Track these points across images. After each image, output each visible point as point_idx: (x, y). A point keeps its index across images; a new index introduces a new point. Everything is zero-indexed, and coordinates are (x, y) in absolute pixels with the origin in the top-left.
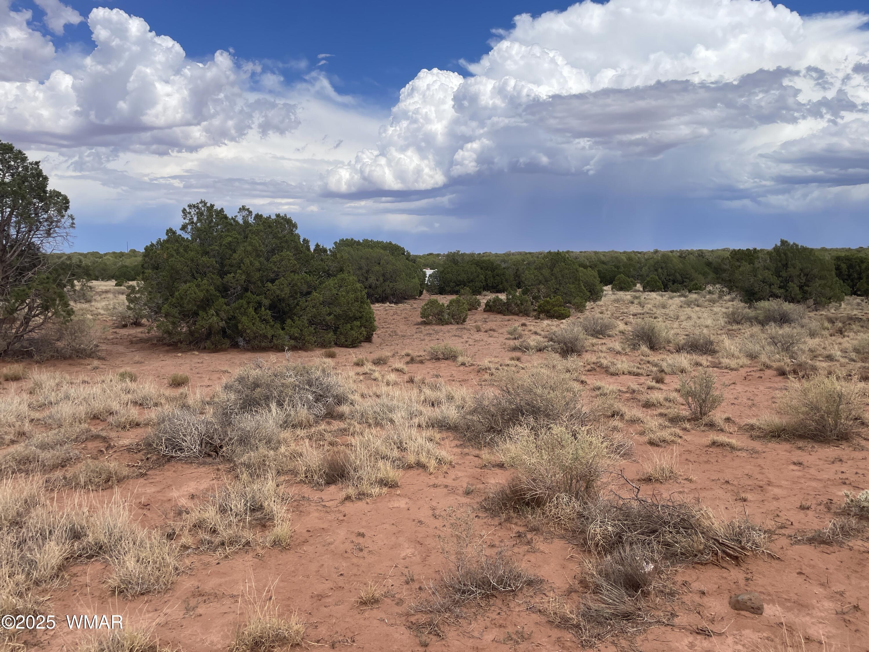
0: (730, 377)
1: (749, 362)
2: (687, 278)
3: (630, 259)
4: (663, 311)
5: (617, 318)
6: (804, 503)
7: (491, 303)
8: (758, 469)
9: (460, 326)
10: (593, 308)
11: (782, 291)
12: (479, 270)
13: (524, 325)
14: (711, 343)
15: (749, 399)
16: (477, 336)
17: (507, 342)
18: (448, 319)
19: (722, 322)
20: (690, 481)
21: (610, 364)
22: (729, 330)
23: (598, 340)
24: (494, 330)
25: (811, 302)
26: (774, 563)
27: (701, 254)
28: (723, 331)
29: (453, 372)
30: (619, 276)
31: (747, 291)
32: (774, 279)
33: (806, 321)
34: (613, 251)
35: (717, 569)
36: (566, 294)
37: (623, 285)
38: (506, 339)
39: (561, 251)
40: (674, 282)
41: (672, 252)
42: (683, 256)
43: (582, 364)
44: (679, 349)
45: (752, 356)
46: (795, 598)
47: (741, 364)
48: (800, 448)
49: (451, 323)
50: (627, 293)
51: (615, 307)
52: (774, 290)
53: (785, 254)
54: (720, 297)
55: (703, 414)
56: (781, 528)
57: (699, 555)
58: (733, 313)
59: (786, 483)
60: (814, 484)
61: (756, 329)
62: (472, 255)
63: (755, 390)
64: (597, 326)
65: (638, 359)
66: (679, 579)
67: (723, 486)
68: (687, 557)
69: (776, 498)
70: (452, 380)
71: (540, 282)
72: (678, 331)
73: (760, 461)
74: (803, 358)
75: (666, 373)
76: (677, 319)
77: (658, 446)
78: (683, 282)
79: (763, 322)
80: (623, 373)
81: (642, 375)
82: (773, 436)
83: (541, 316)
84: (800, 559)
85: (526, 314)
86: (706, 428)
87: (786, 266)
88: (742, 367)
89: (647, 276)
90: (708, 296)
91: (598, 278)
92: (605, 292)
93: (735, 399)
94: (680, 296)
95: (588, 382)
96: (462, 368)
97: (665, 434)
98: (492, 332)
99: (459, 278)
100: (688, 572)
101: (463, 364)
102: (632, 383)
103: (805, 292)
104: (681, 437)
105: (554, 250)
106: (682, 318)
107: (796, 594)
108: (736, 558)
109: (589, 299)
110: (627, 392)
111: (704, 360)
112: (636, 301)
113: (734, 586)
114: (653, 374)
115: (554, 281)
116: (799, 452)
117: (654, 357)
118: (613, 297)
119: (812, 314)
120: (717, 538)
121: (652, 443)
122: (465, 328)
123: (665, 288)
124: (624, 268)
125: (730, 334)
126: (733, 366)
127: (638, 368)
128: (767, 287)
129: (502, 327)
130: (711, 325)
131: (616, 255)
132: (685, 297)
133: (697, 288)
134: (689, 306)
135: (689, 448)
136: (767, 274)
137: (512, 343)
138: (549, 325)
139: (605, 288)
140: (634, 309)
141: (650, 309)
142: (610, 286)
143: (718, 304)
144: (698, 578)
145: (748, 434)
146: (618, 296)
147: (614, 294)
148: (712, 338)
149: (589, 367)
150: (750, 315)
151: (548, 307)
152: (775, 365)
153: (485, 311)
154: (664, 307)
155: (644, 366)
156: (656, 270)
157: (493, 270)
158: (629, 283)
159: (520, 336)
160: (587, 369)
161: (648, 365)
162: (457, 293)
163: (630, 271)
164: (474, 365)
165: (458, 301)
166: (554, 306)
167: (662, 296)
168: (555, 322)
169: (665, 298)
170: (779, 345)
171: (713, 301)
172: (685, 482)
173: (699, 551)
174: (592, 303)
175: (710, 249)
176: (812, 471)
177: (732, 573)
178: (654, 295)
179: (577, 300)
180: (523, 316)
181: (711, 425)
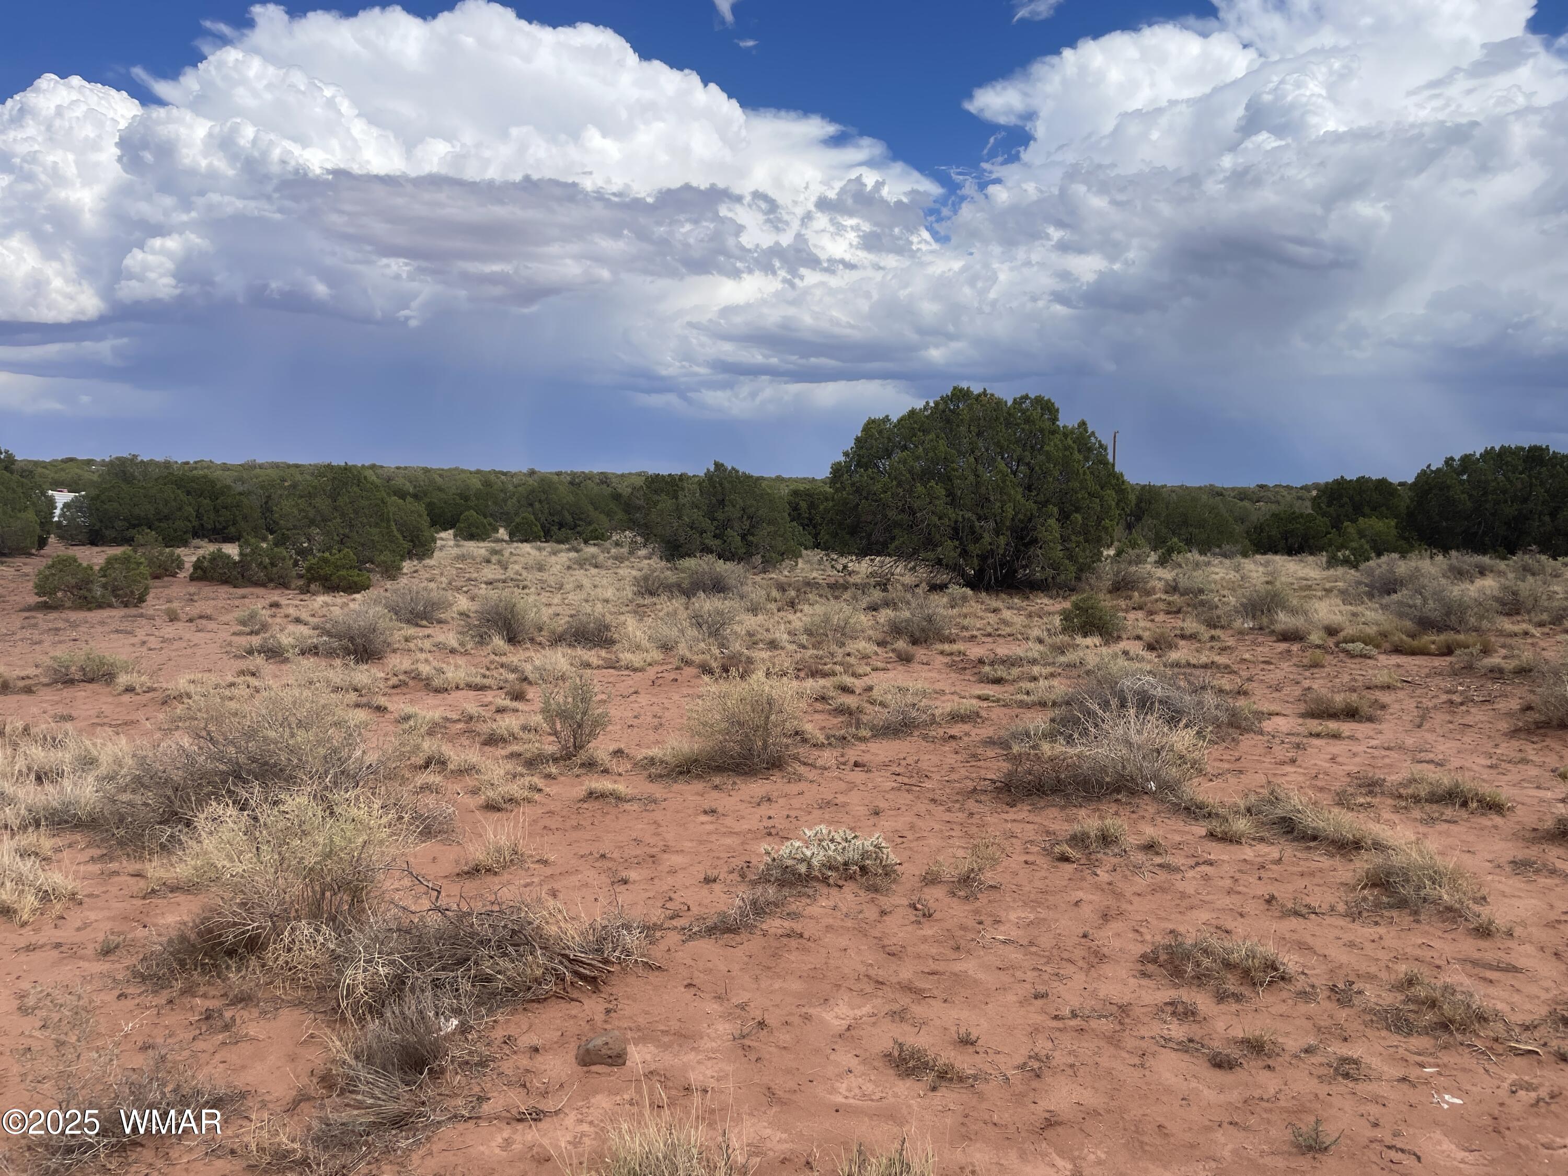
0: (631, 682)
1: (662, 656)
2: (581, 519)
3: (487, 484)
4: (539, 575)
5: (458, 589)
6: (709, 873)
7: (206, 564)
8: (654, 826)
9: (133, 611)
10: (416, 571)
11: (718, 542)
12: (183, 496)
13: (275, 605)
14: (607, 628)
15: (655, 716)
16: (169, 629)
17: (236, 639)
18: (103, 596)
19: (629, 592)
20: (545, 862)
21: (434, 672)
22: (639, 606)
23: (419, 629)
24: (209, 618)
25: (757, 559)
26: (654, 977)
27: (604, 479)
28: (629, 608)
29: (104, 707)
30: (467, 513)
31: (669, 542)
32: (707, 523)
33: (747, 589)
34: (456, 469)
35: (563, 1005)
36: (363, 545)
37: (474, 530)
38: (234, 634)
39: (350, 463)
40: (561, 526)
41: (559, 474)
42: (577, 481)
43: (382, 675)
44: (557, 640)
45: (666, 647)
46: (675, 1025)
47: (649, 660)
48: (716, 787)
49: (110, 606)
50: (482, 544)
51: (457, 568)
52: (707, 541)
53: (721, 484)
54: (631, 553)
55: (578, 747)
56: (672, 918)
57: (535, 986)
58: (646, 578)
59: (690, 844)
60: (728, 841)
61: (678, 603)
62: (167, 465)
63: (665, 701)
64: (417, 605)
65: (486, 661)
66: (499, 1034)
67: (596, 864)
68: (516, 995)
69: (673, 872)
70: (99, 722)
71: (312, 522)
72: (559, 610)
73: (658, 815)
74: (737, 646)
75: (530, 683)
76: (560, 589)
77: (499, 810)
78: (576, 526)
79: (688, 592)
80: (457, 688)
81: (490, 688)
82: (681, 773)
83: (313, 587)
84: (693, 963)
85: (283, 584)
86: (582, 771)
87: (722, 502)
88: (650, 665)
89: (516, 514)
90: (613, 551)
91: (425, 517)
92: (439, 543)
93: (635, 717)
94: (569, 550)
95: (391, 707)
96: (126, 698)
97: (515, 789)
98: (204, 622)
99: (136, 511)
100: (517, 1018)
101: (130, 689)
102: (470, 703)
103: (749, 544)
104: (540, 790)
105: (338, 461)
106: (568, 587)
107: (679, 1020)
108: (592, 980)
109: (410, 555)
110: (459, 720)
111: (593, 656)
112: (494, 559)
113: (588, 1027)
114: (508, 685)
115: (339, 520)
116: (715, 794)
117: (515, 656)
118: (456, 551)
119: (758, 579)
120: (567, 952)
121: (491, 807)
122: (141, 616)
123: (546, 535)
124: (478, 499)
125: (640, 612)
126: (637, 665)
127: (484, 676)
128: (697, 536)
129: (228, 611)
130: (612, 598)
131: (463, 476)
132: (577, 551)
133: (597, 537)
134: (581, 566)
135: (552, 808)
136: (696, 515)
137: (244, 641)
138: (327, 604)
139: (443, 535)
140: (490, 572)
141: (517, 573)
142: (451, 532)
143: (627, 563)
144: (530, 1027)
145: (646, 773)
146: (464, 550)
147: (458, 546)
148: (609, 618)
149: (394, 681)
150: (670, 581)
151: (328, 570)
152: (697, 658)
153: (192, 578)
154: (541, 568)
155: (495, 673)
156: (531, 505)
157: (214, 496)
158: (484, 527)
159: (264, 627)
160: (390, 683)
161: (501, 670)
162: (129, 541)
163: (487, 506)
164: (154, 690)
165: (125, 560)
166: (338, 568)
167: (539, 549)
168: (341, 598)
169: (545, 553)
170: (705, 627)
171: (620, 559)
172: (536, 866)
173: (536, 980)
174: (416, 562)
175: (619, 472)
176: (729, 821)
177: (586, 1007)
178: (526, 547)
179: (386, 557)
180: (276, 588)
181: (590, 765)
